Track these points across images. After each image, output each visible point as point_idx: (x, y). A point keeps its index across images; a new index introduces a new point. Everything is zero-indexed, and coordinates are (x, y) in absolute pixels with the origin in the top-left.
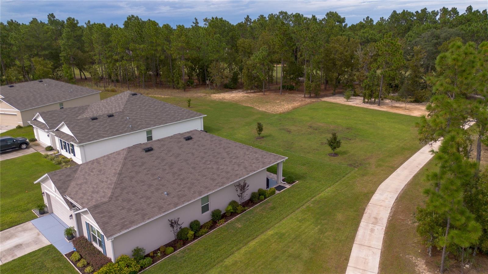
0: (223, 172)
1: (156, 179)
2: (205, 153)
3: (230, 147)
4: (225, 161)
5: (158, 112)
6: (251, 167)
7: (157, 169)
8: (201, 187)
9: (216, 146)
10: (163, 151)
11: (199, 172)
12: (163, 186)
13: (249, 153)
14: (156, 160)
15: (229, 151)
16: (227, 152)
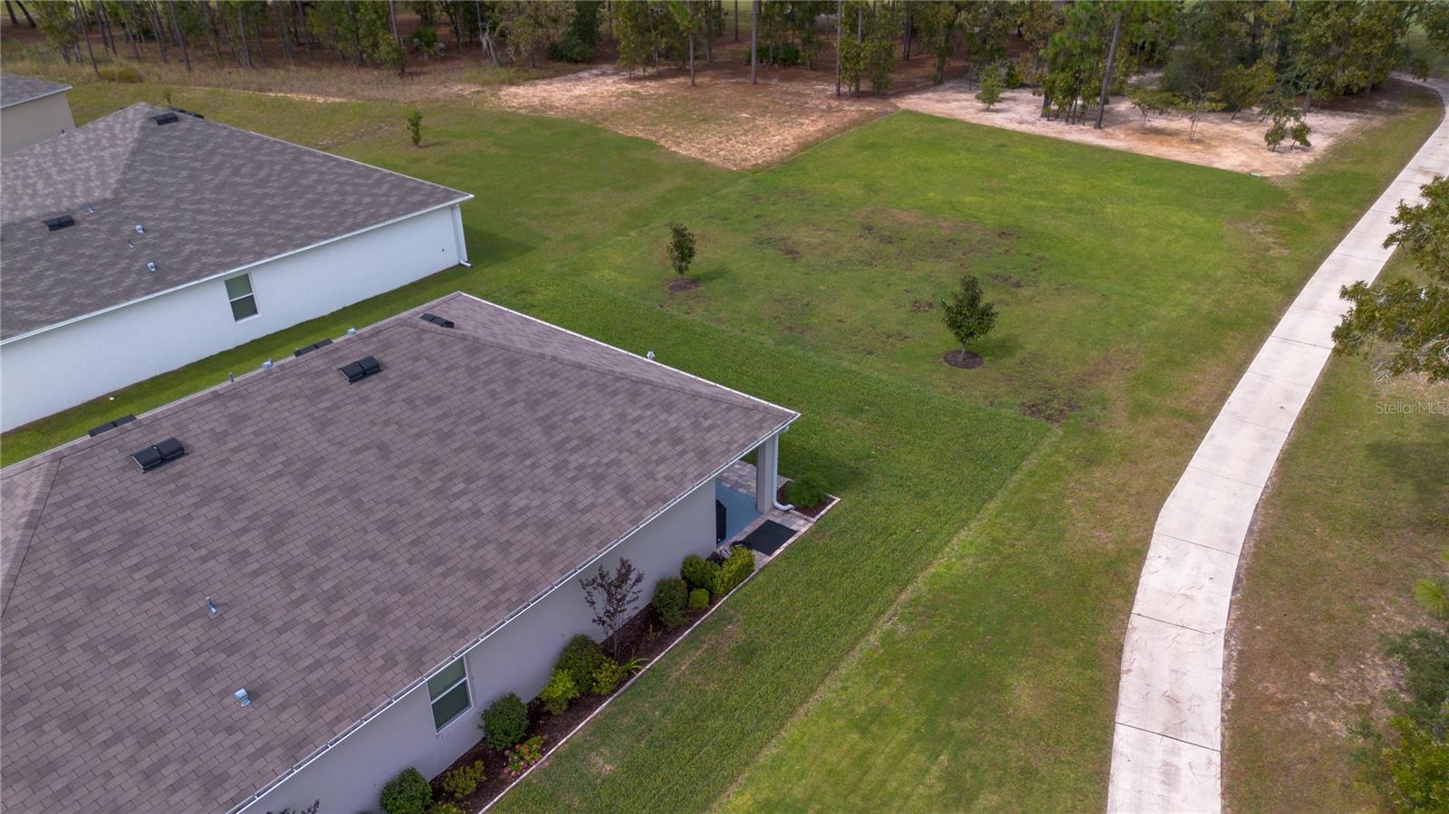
0: (524, 525)
1: (194, 616)
2: (443, 437)
3: (554, 394)
4: (533, 466)
5: (273, 196)
6: (650, 483)
7: (203, 560)
8: (421, 626)
9: (493, 394)
10: (235, 451)
11: (414, 543)
12: (232, 649)
13: (639, 412)
14: (197, 506)
15: (552, 414)
16: (542, 420)
